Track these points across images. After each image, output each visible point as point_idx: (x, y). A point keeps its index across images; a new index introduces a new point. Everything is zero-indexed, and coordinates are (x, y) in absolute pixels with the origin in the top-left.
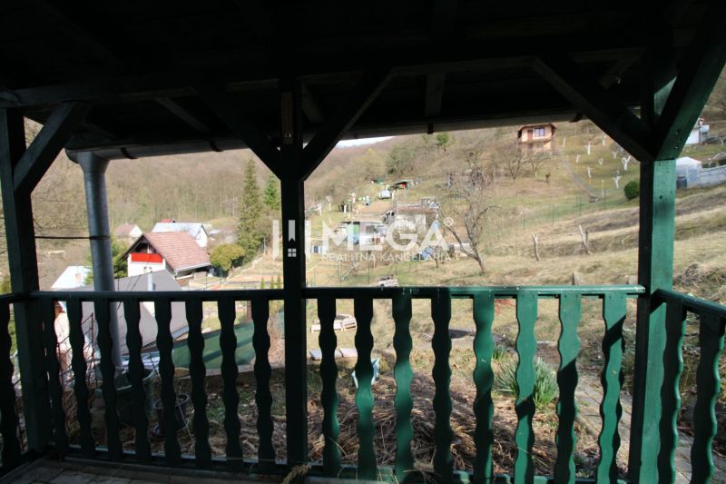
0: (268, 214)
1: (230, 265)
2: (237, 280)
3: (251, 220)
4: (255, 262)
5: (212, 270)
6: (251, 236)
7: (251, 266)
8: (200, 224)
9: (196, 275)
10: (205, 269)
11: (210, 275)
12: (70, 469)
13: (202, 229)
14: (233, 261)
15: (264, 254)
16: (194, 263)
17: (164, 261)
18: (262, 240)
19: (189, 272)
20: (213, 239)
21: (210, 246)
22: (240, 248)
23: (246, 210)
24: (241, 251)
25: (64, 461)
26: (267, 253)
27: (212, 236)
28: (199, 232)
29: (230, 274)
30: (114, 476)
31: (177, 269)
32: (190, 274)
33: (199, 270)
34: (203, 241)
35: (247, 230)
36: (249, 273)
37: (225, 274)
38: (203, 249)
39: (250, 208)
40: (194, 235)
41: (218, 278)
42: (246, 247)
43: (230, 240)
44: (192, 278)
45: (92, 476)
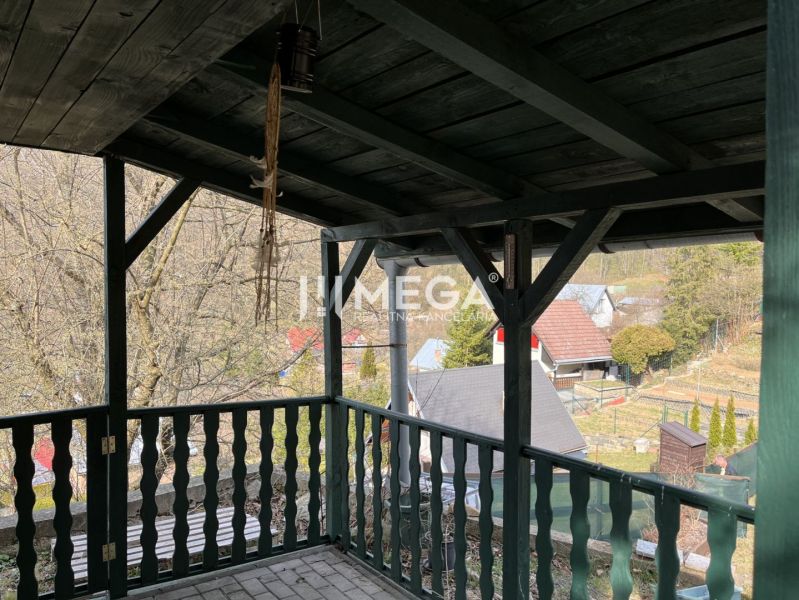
0: (728, 273)
1: (645, 364)
2: (657, 394)
3: (691, 284)
4: (695, 364)
5: (614, 369)
6: (689, 315)
7: (684, 371)
8: (602, 288)
9: (586, 374)
10: (602, 366)
11: (611, 378)
12: (347, 562)
13: (605, 297)
14: (651, 359)
15: (714, 352)
16: (585, 355)
17: (540, 345)
18: (711, 323)
19: (576, 368)
20: (621, 314)
21: (616, 326)
22: (666, 336)
23: (681, 265)
24: (668, 342)
25: (345, 553)
26: (720, 351)
27: (621, 308)
28: (601, 300)
29: (645, 381)
30: (373, 581)
31: (558, 362)
32: (577, 371)
33: (592, 366)
34: (604, 317)
35: (682, 301)
36: (679, 384)
37: (635, 380)
38: (602, 331)
39: (689, 261)
40: (592, 305)
41: (623, 385)
42: (679, 335)
43: (650, 318)
44: (581, 378)
45: (359, 575)
